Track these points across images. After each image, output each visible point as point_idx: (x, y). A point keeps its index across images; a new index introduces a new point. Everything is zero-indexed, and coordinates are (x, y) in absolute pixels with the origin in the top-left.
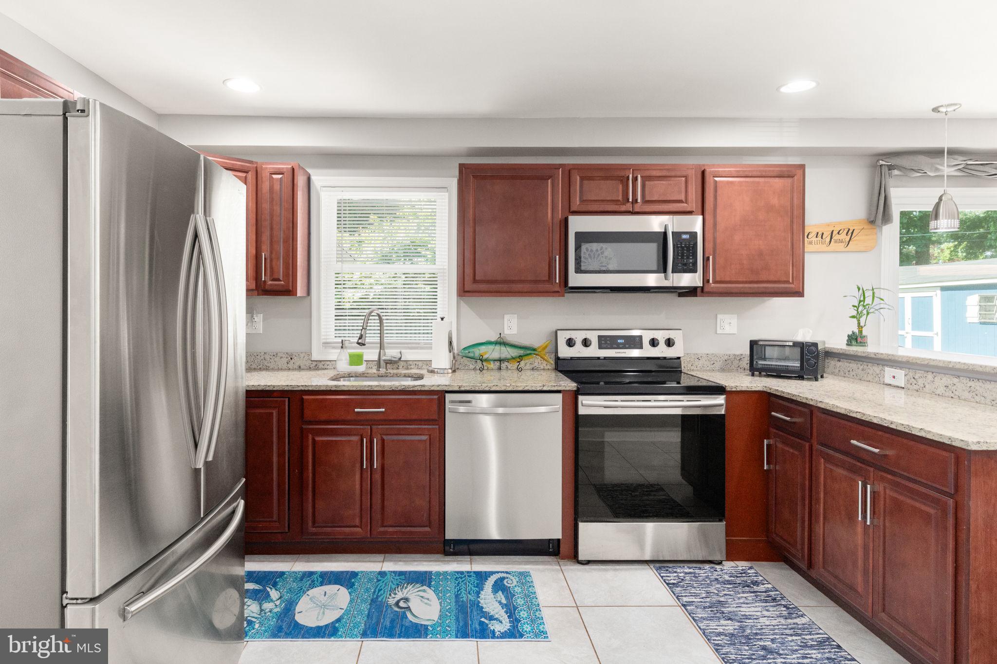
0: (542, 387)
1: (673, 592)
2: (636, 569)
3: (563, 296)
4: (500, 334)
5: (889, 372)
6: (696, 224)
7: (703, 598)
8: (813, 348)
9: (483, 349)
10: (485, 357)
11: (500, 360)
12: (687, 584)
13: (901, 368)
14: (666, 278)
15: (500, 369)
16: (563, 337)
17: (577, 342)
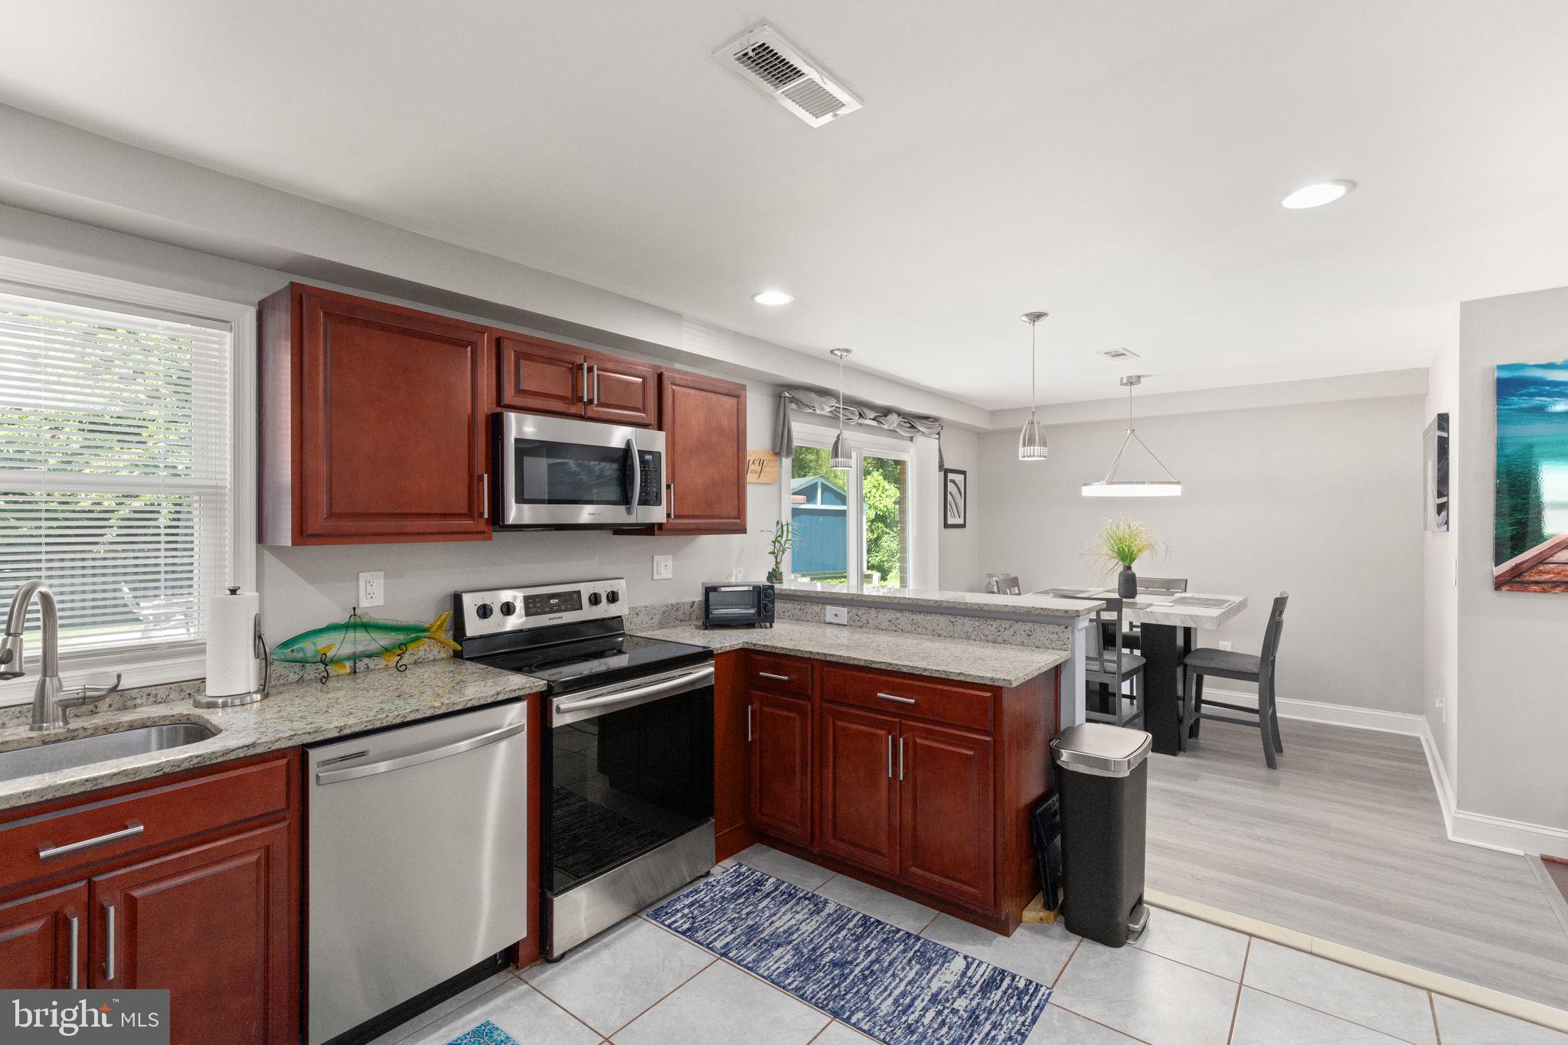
0: (495, 697)
1: (698, 942)
2: (629, 931)
3: (490, 539)
4: (354, 609)
5: (830, 612)
6: (658, 441)
7: (732, 932)
8: (769, 591)
9: (322, 642)
10: (330, 654)
11: (355, 658)
12: (702, 920)
13: (843, 606)
14: (629, 512)
15: (355, 672)
16: (470, 603)
17: (494, 609)
